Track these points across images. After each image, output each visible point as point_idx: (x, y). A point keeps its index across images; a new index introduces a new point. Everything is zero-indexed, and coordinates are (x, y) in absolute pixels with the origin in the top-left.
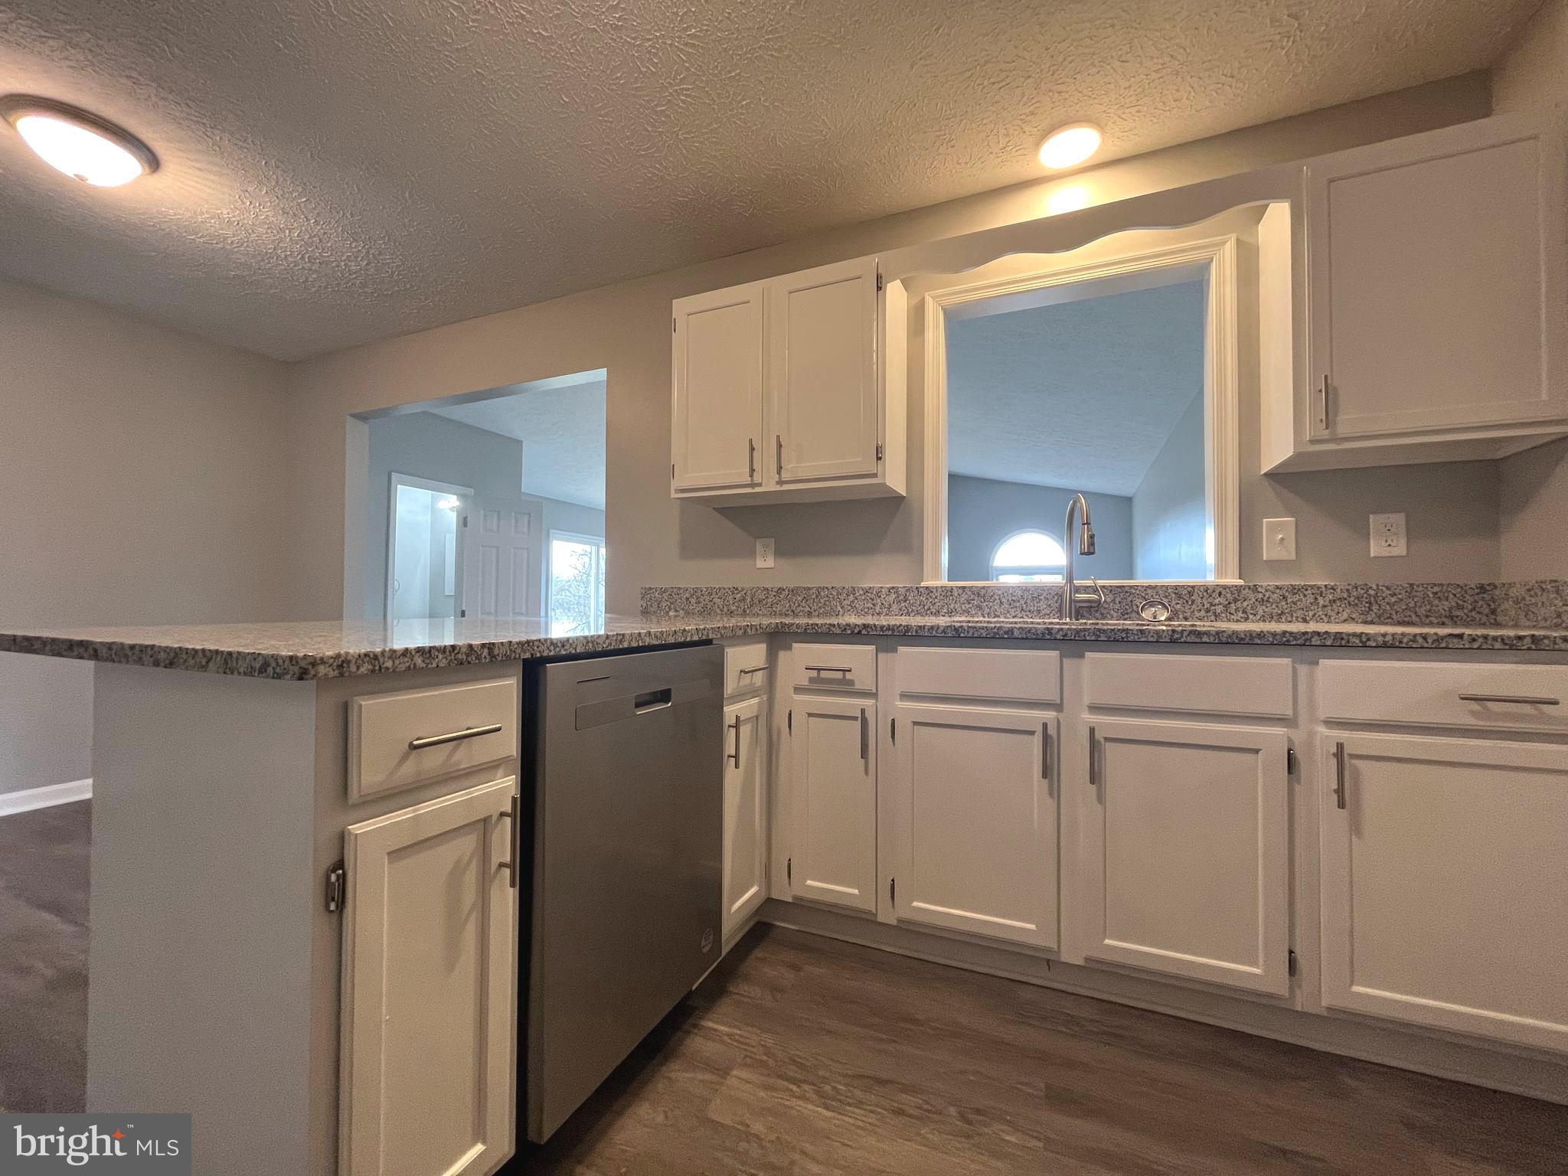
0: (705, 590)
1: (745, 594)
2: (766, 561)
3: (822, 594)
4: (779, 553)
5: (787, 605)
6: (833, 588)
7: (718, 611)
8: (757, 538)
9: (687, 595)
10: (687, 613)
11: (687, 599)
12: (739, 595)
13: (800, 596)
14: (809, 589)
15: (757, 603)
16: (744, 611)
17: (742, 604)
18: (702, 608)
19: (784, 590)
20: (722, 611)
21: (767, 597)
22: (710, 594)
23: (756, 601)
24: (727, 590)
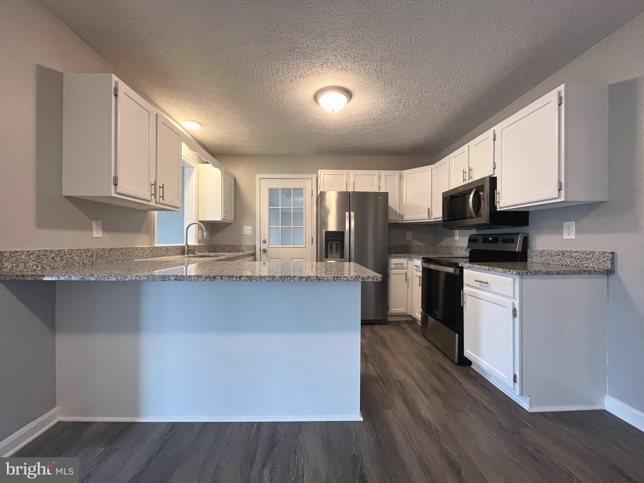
0: (67, 251)
1: (93, 252)
2: (98, 234)
3: (128, 251)
4: (105, 229)
5: (114, 257)
6: (131, 248)
7: (77, 264)
8: (92, 220)
9: (53, 255)
10: (53, 268)
11: (53, 258)
12: (89, 253)
13: (119, 252)
14: (122, 248)
15: (99, 257)
16: (92, 262)
17: (91, 259)
18: (65, 263)
19: (112, 250)
20: (79, 264)
21: (104, 254)
22: (71, 254)
23: (99, 256)
24: (82, 251)
